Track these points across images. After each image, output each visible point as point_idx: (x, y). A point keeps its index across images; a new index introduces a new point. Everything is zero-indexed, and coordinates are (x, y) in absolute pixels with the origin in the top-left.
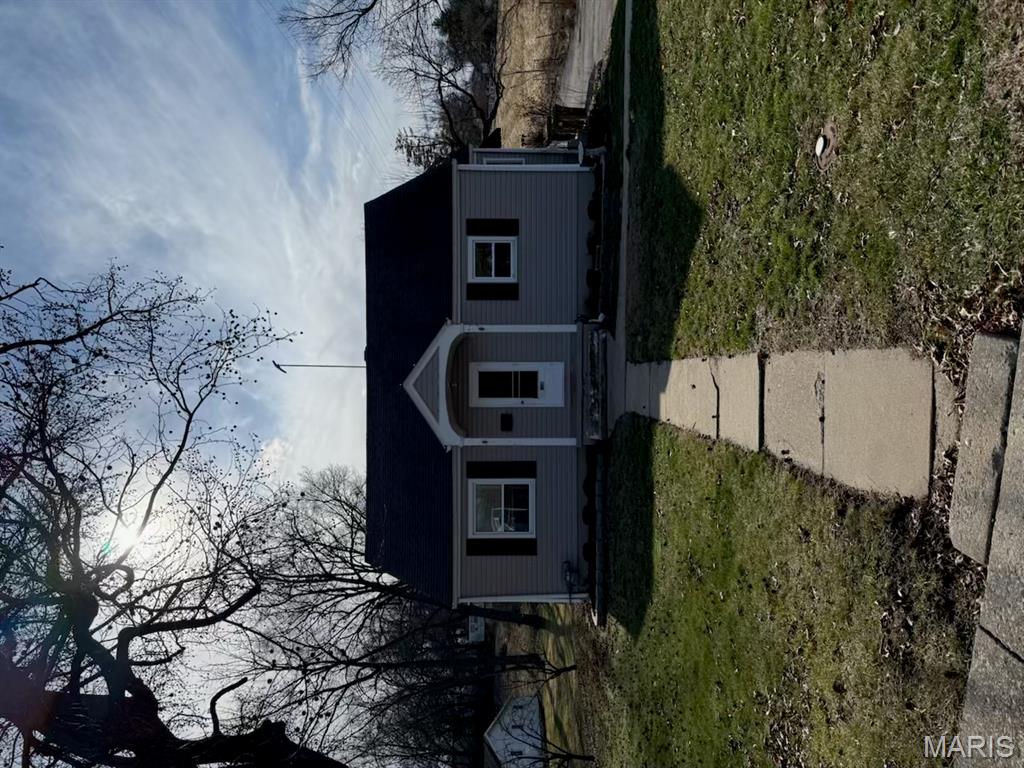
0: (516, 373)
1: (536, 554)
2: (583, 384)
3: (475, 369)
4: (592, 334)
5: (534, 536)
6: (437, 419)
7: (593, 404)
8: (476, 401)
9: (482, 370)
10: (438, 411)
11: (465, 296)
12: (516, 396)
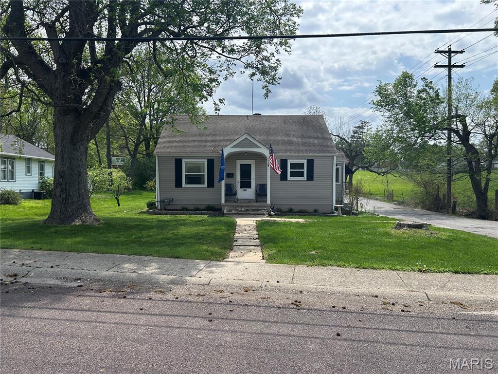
0: (250, 179)
1: (176, 187)
2: (246, 206)
3: (252, 162)
4: (266, 210)
5: (183, 186)
6: (232, 147)
7: (238, 210)
8: (239, 163)
9: (252, 165)
10: (236, 148)
11: (282, 158)
12: (241, 179)
